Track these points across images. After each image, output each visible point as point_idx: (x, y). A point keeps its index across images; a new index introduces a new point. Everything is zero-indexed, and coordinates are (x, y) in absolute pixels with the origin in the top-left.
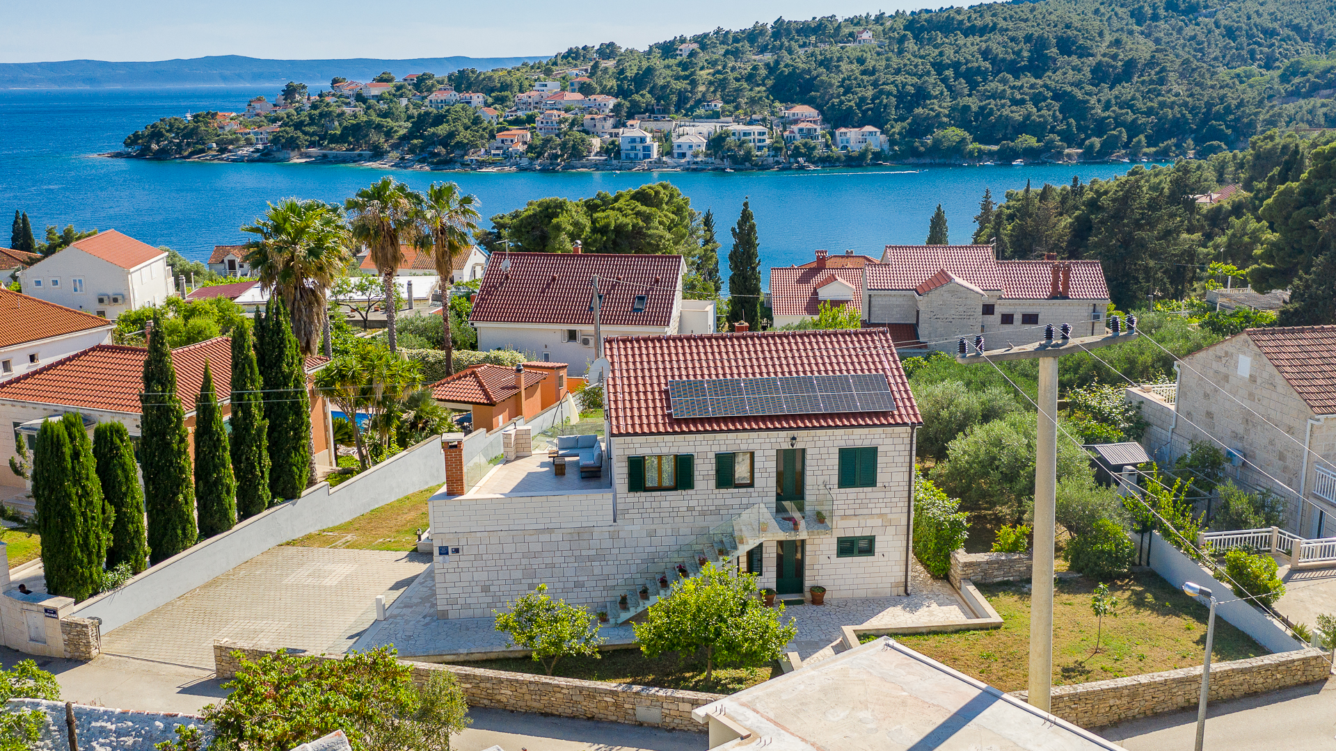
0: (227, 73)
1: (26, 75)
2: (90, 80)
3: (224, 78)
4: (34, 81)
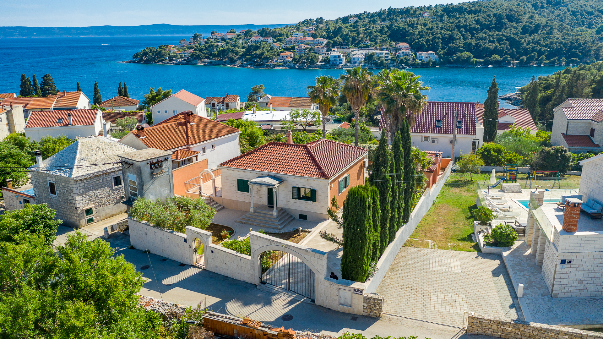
0: (161, 30)
1: (86, 31)
2: (110, 33)
4: (89, 34)
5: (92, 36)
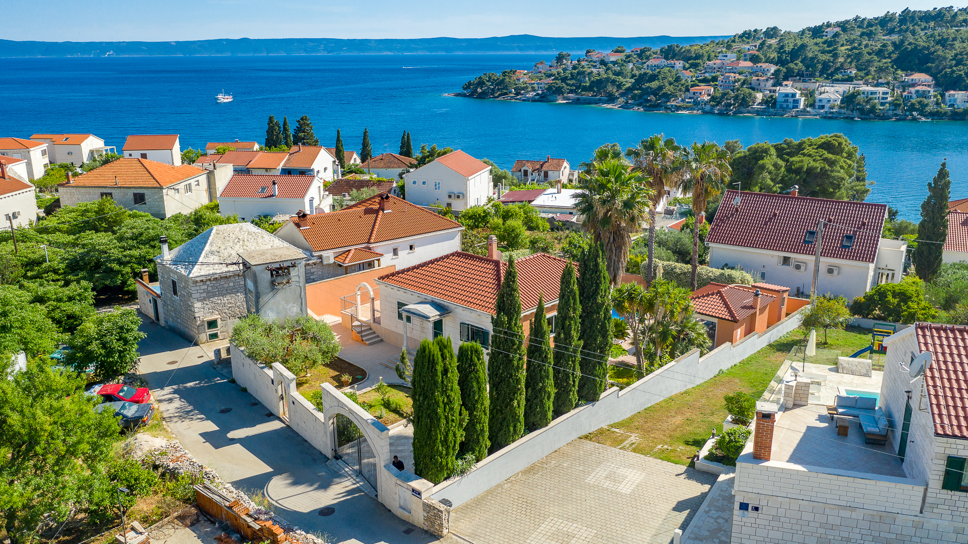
0: (522, 46)
1: (413, 46)
2: (447, 49)
3: (520, 49)
4: (417, 50)
5: (420, 53)
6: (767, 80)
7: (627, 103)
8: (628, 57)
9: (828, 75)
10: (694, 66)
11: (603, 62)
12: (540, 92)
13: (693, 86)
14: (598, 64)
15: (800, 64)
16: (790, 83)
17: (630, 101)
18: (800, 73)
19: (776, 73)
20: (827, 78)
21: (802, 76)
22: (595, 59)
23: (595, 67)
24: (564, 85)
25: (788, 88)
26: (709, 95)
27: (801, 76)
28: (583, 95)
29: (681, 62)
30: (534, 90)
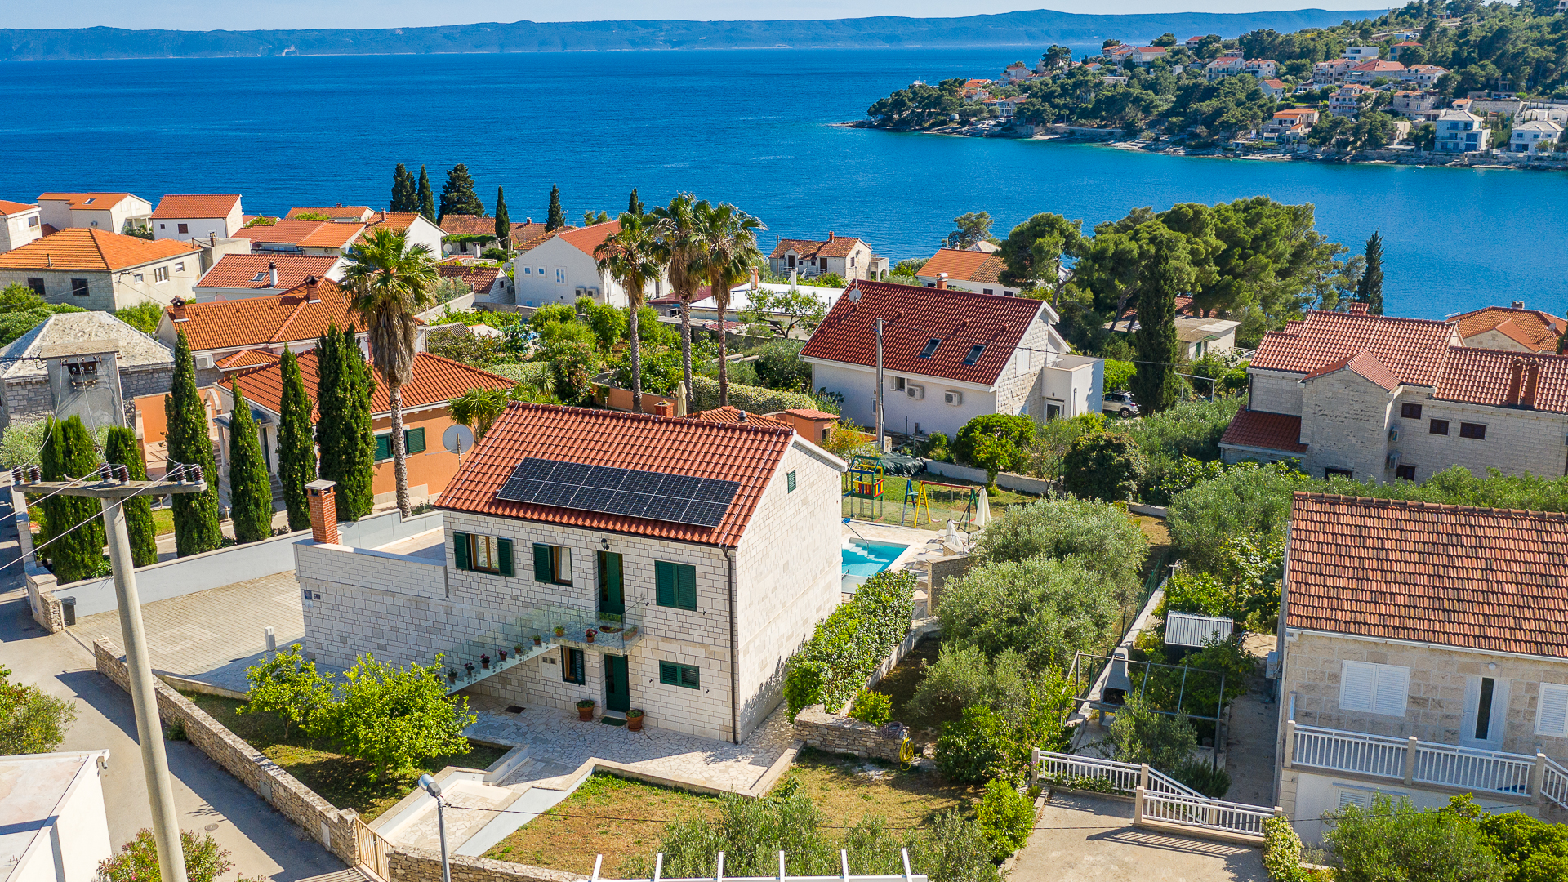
0: (1033, 29)
1: (830, 33)
2: (890, 39)
3: (1031, 36)
5: (842, 46)
6: (1423, 97)
7: (1157, 139)
8: (1176, 53)
9: (1546, 87)
10: (1295, 70)
11: (1129, 64)
12: (1003, 120)
13: (1281, 108)
14: (1119, 68)
15: (1491, 66)
16: (1467, 103)
17: (1163, 137)
18: (1492, 82)
19: (1443, 83)
20: (1542, 94)
21: (1495, 88)
22: (1116, 57)
23: (1113, 72)
24: (1047, 106)
25: (1464, 112)
26: (1309, 125)
27: (1491, 89)
28: (1081, 125)
29: (1273, 63)
30: (993, 115)
